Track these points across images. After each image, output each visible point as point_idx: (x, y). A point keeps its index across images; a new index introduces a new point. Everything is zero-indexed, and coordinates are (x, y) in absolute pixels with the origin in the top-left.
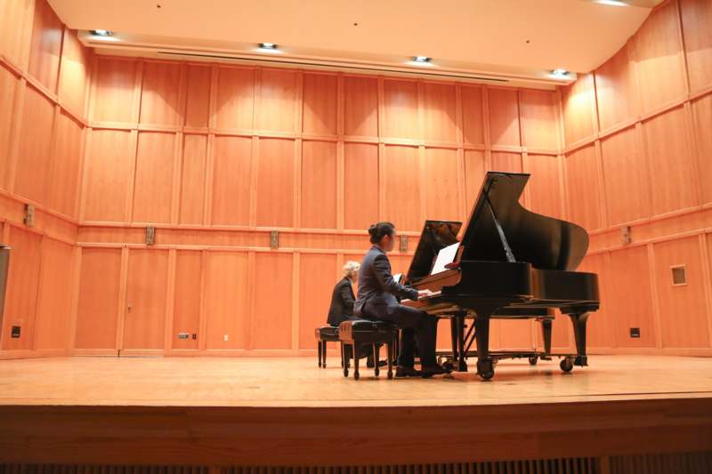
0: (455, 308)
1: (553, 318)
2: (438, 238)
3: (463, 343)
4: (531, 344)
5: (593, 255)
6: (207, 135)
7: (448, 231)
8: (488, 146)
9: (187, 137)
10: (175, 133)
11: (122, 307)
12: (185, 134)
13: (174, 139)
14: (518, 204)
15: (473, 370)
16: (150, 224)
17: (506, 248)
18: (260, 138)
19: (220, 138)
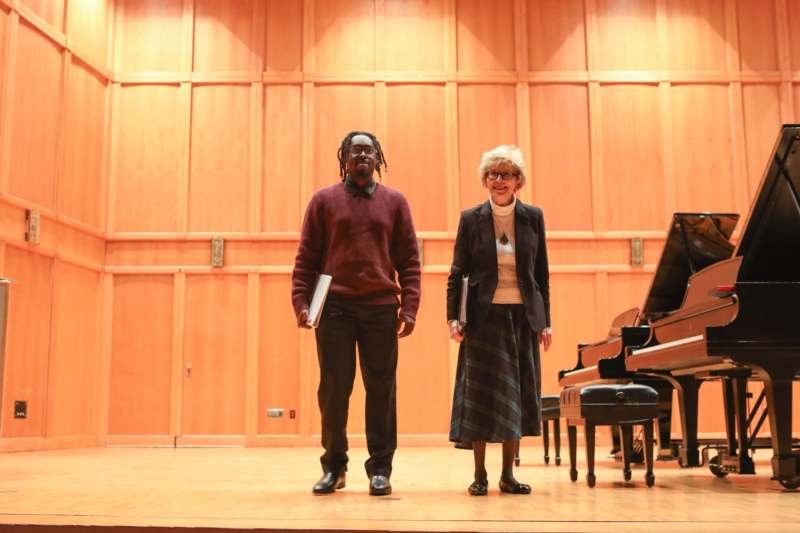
0: (727, 364)
2: (698, 243)
3: (745, 425)
6: (301, 85)
7: (714, 230)
8: (786, 75)
9: (270, 90)
10: (249, 85)
11: (178, 370)
12: (265, 85)
13: (249, 95)
15: (764, 471)
16: (215, 234)
18: (389, 84)
19: (323, 88)
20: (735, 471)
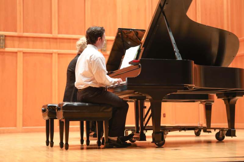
1: (213, 101)
3: (143, 120)
4: (199, 122)
5: (241, 56)
7: (135, 37)
14: (187, 16)
15: (149, 140)
17: (176, 49)
20: (138, 140)
